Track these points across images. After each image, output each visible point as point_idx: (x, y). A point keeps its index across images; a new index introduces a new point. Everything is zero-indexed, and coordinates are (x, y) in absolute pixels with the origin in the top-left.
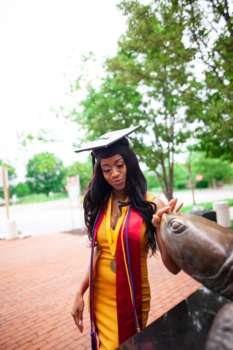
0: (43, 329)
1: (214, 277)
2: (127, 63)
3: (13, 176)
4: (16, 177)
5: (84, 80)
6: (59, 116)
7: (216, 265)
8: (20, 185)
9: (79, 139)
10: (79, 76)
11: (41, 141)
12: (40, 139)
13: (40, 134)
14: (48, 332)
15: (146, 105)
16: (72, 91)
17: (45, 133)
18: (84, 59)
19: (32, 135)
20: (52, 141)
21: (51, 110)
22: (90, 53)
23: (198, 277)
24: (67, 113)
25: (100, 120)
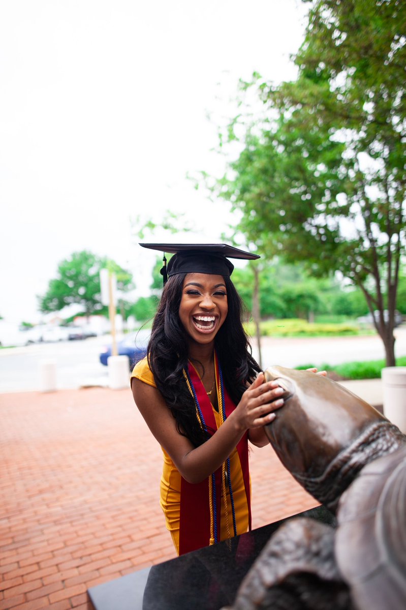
0: (141, 531)
1: (319, 480)
2: (307, 92)
3: (129, 286)
4: (134, 287)
5: (243, 123)
6: (199, 187)
7: (322, 461)
8: (142, 302)
9: (231, 227)
10: (234, 117)
11: (167, 231)
12: (166, 227)
13: (166, 219)
14: (148, 538)
15: (351, 164)
16: (221, 145)
17: (174, 216)
18: (243, 86)
19: (153, 222)
20: (186, 230)
21: (187, 177)
22: (254, 74)
23: (299, 476)
24: (211, 182)
25: (260, 195)
